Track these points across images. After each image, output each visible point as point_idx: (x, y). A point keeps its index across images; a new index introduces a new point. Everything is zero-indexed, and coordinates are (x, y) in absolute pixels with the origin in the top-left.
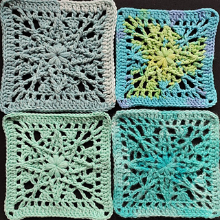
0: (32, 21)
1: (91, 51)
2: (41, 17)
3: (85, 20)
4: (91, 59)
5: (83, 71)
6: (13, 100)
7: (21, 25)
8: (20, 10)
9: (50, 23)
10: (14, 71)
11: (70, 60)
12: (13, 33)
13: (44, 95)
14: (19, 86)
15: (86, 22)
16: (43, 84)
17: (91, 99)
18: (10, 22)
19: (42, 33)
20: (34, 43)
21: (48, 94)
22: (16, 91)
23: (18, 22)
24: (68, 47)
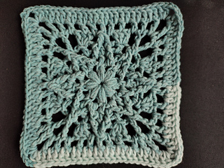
0: (150, 46)
1: (108, 131)
2: (156, 59)
3: (153, 122)
4: (96, 132)
5: (80, 119)
6: (42, 24)
7: (144, 31)
8: (164, 31)
9: (149, 72)
10: (80, 23)
11: (96, 101)
12: (134, 20)
13: (48, 66)
14: (60, 31)
15: (151, 124)
16: (62, 63)
17: (41, 131)
18: (148, 17)
19: (134, 61)
20: (119, 50)
21: (48, 72)
22: (53, 28)
23: (148, 28)
24: (114, 98)
